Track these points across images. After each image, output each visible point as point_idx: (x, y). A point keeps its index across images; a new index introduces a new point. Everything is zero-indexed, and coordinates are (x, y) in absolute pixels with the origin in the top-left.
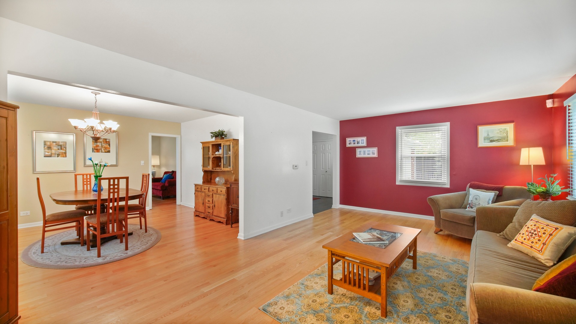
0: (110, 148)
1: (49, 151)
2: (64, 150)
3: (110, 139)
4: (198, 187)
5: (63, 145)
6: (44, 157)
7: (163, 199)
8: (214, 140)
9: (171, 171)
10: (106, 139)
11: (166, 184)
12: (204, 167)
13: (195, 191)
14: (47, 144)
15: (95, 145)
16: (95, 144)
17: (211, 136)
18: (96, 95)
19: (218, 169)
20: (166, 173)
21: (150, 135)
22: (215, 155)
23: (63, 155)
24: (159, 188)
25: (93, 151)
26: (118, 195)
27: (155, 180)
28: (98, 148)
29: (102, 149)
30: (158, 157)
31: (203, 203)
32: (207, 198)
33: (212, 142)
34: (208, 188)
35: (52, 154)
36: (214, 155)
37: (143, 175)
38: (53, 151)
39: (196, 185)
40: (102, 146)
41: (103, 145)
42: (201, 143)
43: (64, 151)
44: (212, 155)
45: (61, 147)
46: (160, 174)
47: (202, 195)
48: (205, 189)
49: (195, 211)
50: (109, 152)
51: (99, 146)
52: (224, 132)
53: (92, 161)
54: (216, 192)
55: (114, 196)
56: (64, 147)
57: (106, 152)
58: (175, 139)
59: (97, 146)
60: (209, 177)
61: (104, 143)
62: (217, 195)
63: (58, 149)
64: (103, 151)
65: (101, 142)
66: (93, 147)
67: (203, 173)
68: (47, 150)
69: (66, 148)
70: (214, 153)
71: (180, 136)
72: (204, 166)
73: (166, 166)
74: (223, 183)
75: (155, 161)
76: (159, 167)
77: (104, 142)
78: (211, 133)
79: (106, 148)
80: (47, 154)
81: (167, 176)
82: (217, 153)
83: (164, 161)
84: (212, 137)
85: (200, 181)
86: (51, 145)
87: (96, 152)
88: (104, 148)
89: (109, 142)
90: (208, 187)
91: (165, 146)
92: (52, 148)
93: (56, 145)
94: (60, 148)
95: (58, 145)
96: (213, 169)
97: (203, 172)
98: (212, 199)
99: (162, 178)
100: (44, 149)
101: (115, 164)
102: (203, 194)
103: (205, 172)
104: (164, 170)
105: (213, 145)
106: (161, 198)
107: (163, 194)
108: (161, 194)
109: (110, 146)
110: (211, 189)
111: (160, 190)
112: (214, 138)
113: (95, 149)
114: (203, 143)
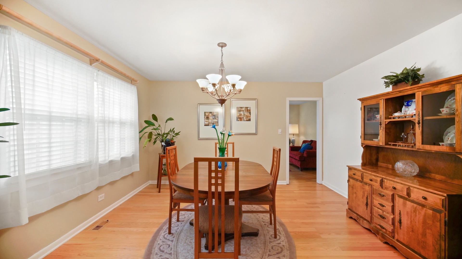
0: (250, 116)
1: (208, 120)
2: (216, 119)
3: (250, 108)
4: (353, 172)
5: (216, 115)
6: (205, 125)
7: (302, 170)
8: (391, 90)
9: (309, 140)
10: (247, 108)
11: (305, 155)
12: (364, 139)
13: (350, 177)
14: (206, 115)
15: (239, 114)
16: (239, 112)
17: (386, 83)
18: (222, 48)
19: (401, 146)
20: (304, 142)
21: (288, 99)
22: (394, 118)
23: (216, 123)
24: (297, 158)
25: (237, 120)
26: (223, 188)
27: (293, 149)
28: (241, 117)
29: (244, 118)
30: (297, 125)
31: (367, 203)
32: (378, 198)
33: (388, 94)
34: (379, 179)
35: (209, 123)
36: (391, 118)
37: (274, 150)
38: (210, 121)
39: (350, 168)
40: (244, 115)
41: (245, 113)
42: (360, 100)
43: (217, 121)
44: (386, 118)
45: (215, 116)
46: (299, 143)
47: (363, 189)
48: (371, 180)
49: (349, 209)
50: (250, 120)
51: (242, 115)
52: (419, 70)
53: (215, 128)
54: (405, 193)
55: (216, 189)
56: (217, 117)
57: (247, 121)
58: (315, 103)
59: (241, 115)
60: (374, 157)
61: (246, 112)
62: (408, 203)
63: (213, 119)
64: (245, 120)
65: (243, 111)
66: (238, 116)
67: (362, 150)
68: (206, 120)
69: (218, 118)
70: (388, 114)
71: (322, 98)
72: (365, 136)
73: (305, 134)
74: (415, 174)
75: (293, 129)
76: (298, 135)
77: (246, 110)
78: (386, 77)
79: (247, 116)
80: (206, 123)
81: (305, 146)
82: (397, 114)
83: (302, 130)
84: (387, 85)
85: (358, 162)
86: (208, 115)
87: (239, 120)
88: (246, 117)
89: (250, 110)
90: (381, 179)
91: (304, 113)
92: (209, 118)
93: (212, 115)
94: (214, 118)
95: (213, 115)
96: (386, 144)
97: (363, 148)
98: (392, 204)
99: (300, 147)
100: (205, 119)
101: (255, 132)
102: (367, 188)
103: (367, 148)
104: (303, 139)
105: (387, 101)
106: (299, 169)
107: (301, 165)
108: (299, 164)
109: (250, 114)
110: (388, 183)
111: (298, 160)
112: (391, 86)
113: (238, 117)
114: (362, 100)
